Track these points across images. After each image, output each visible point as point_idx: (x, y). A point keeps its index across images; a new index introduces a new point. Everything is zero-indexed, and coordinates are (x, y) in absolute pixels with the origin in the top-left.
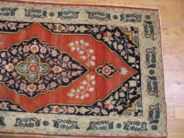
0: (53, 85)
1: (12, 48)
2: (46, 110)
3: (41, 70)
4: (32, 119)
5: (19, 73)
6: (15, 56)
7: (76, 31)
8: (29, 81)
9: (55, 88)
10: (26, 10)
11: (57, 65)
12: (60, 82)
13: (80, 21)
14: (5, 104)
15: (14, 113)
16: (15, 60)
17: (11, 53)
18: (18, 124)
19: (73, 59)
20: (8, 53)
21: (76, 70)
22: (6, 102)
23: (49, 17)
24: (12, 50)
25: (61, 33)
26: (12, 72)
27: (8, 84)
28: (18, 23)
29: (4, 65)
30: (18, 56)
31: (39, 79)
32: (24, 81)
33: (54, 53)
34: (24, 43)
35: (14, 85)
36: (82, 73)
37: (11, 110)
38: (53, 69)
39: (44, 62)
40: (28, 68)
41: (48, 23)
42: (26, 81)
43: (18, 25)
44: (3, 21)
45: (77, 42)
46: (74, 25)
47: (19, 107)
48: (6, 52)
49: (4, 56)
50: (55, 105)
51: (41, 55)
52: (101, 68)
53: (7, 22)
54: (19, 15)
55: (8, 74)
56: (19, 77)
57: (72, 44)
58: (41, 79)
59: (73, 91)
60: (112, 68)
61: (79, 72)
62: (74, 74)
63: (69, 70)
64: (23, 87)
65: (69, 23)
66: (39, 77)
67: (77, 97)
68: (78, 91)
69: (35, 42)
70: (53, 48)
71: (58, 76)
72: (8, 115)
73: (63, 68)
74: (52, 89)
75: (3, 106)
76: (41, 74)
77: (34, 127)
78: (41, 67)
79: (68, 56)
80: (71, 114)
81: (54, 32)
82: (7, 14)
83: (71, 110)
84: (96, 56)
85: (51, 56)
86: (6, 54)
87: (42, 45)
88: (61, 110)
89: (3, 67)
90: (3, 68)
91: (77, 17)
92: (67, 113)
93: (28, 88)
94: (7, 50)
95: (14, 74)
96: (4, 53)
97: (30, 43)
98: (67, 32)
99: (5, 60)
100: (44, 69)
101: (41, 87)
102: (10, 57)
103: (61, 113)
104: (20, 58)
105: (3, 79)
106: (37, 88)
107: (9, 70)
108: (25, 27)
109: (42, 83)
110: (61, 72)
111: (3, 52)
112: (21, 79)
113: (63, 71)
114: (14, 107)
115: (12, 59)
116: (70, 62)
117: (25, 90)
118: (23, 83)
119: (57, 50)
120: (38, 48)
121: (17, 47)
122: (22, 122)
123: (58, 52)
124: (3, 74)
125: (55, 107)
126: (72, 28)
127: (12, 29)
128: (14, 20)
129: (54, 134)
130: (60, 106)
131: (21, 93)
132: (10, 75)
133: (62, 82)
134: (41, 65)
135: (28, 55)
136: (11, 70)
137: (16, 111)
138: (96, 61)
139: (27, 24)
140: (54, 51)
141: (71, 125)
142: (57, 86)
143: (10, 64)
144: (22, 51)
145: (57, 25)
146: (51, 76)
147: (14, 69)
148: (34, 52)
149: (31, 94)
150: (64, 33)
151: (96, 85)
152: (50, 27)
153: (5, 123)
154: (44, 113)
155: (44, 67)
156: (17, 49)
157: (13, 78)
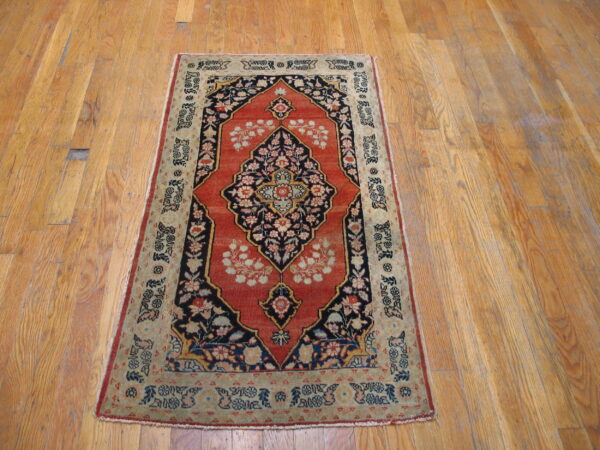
0: (308, 165)
1: (245, 224)
2: (352, 172)
3: (286, 182)
4: (370, 188)
5: (292, 210)
6: (260, 218)
7: (213, 140)
8: (307, 194)
9: (314, 162)
10: (164, 210)
11: (275, 161)
12: (304, 158)
13: (194, 136)
14: (351, 224)
15: (365, 212)
16: (269, 217)
17: (255, 225)
18: (382, 206)
19: (264, 143)
20: (255, 230)
21: (282, 140)
22: (347, 223)
23: (183, 176)
24: (248, 225)
25: (215, 160)
26: (292, 220)
27: (314, 223)
28: (192, 219)
29: (279, 234)
30: (261, 213)
31: (301, 183)
32: (307, 202)
33: (255, 166)
34: (235, 207)
35: (315, 214)
36: (287, 133)
37: (361, 215)
38: (282, 166)
39: (271, 178)
40: (283, 199)
41: (196, 176)
42: (306, 199)
43: (196, 221)
44: (186, 243)
45: (233, 140)
46: (201, 144)
47: (354, 206)
48: (252, 234)
49: (261, 235)
50: (343, 163)
51: (258, 183)
52: (277, 114)
53: (189, 238)
54: (174, 219)
55: (296, 226)
56: (300, 209)
57: (237, 146)
58: (300, 180)
59: (316, 143)
60: (277, 102)
61: (285, 136)
62: (288, 141)
63: (282, 148)
64: (317, 202)
65: (197, 151)
66: (297, 183)
67: (326, 138)
68: (315, 137)
69: (234, 192)
70: (244, 168)
71: (293, 160)
72: (370, 219)
73: (280, 154)
74: (317, 167)
75: (355, 227)
76: (292, 180)
77: (382, 184)
78: (280, 182)
79: (259, 149)
80: (353, 144)
81: (214, 168)
82: (171, 239)
83: (347, 144)
84: (257, 119)
85: (258, 170)
86: (257, 232)
87: (238, 182)
88: (349, 155)
89: (282, 234)
90: (285, 234)
91: (187, 142)
92: (353, 147)
93: (319, 194)
94: (249, 232)
95: (295, 217)
96: (255, 235)
97: (233, 200)
98: (215, 152)
99: (269, 233)
100: (283, 177)
101: (314, 179)
102: (263, 226)
103: (354, 155)
104: (264, 209)
105: (306, 231)
106: (318, 183)
107: (288, 225)
108: (200, 208)
109: (308, 179)
110: (287, 157)
111: (252, 238)
112: (303, 207)
113: (285, 154)
114: (355, 212)
115: (267, 222)
116: (269, 147)
117: (323, 198)
118: (310, 203)
119: (248, 164)
120: (244, 188)
121: (243, 217)
122: (379, 199)
123: (251, 161)
124: (296, 232)
125: (346, 162)
126: (207, 147)
127: (203, 229)
128: (185, 227)
129: (388, 163)
130: (342, 157)
131: (329, 204)
132: (297, 222)
133: (302, 155)
134: (276, 181)
135: (258, 200)
136: (288, 221)
137: (361, 209)
138: (265, 119)
139: (195, 205)
140: (250, 167)
141: (371, 145)
142: (311, 160)
143: (276, 225)
144: (250, 208)
145: (200, 165)
146: (294, 168)
147: (287, 217)
148: (251, 192)
149: (328, 190)
150: (215, 156)
151: (304, 119)
152: (202, 173)
153: (384, 222)
154: (357, 174)
155: (280, 178)
156: (247, 215)
157: (304, 218)
